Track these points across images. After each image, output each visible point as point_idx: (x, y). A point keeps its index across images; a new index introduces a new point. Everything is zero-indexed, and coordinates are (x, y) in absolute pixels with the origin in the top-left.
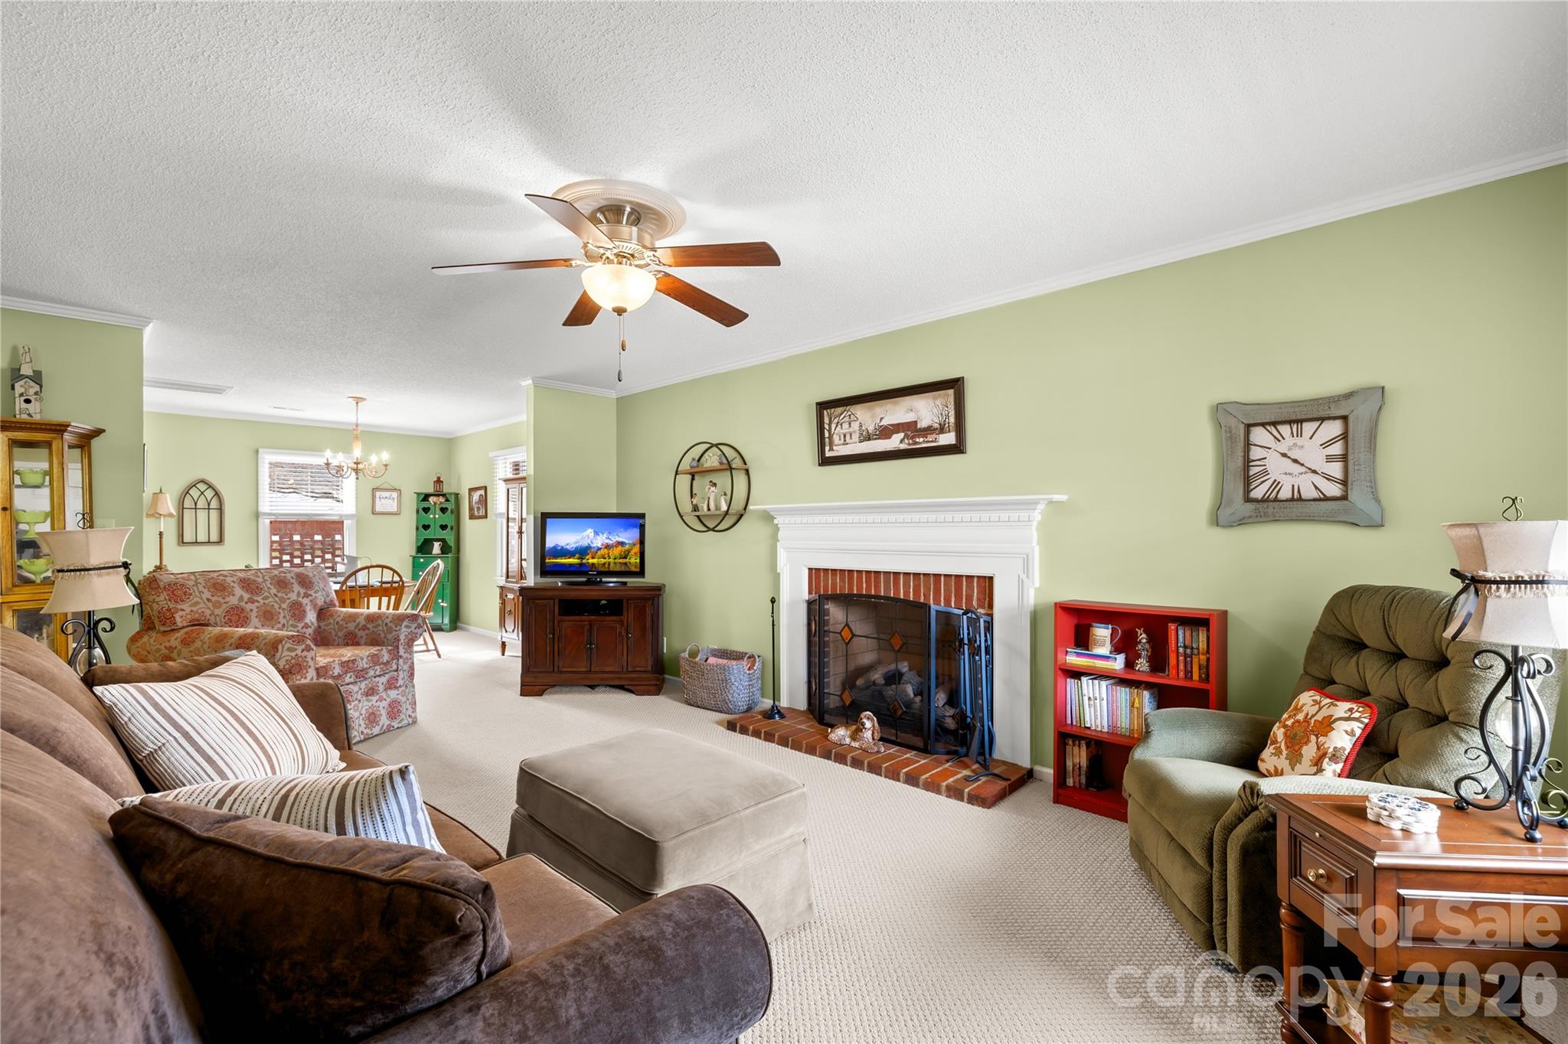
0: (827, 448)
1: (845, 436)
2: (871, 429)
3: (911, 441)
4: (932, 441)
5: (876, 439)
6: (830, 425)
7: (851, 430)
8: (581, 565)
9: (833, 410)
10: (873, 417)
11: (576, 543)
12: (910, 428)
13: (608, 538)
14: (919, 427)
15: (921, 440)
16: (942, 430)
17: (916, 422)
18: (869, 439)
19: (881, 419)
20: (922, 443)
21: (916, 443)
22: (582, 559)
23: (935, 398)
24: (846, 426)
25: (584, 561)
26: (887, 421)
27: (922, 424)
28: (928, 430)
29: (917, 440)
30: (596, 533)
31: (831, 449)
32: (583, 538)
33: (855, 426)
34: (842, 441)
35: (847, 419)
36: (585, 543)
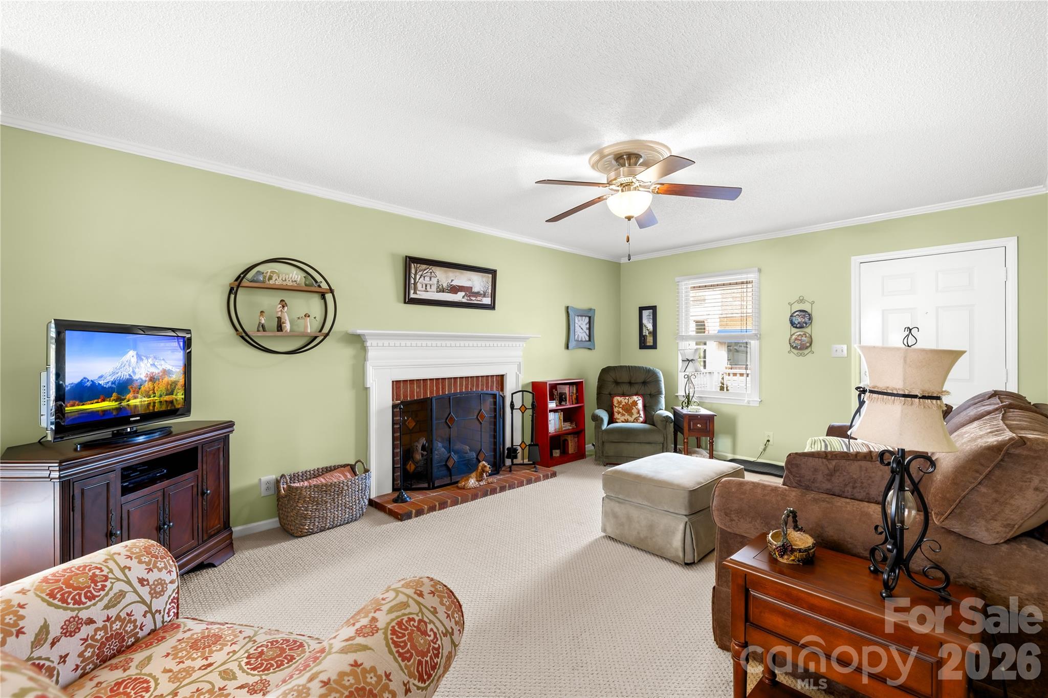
0: (412, 292)
1: (426, 286)
2: (445, 285)
3: (468, 298)
4: (479, 301)
5: (448, 292)
6: (415, 275)
7: (431, 282)
8: (119, 409)
9: (419, 265)
10: (447, 278)
11: (114, 373)
12: (468, 290)
13: (153, 365)
14: (473, 291)
15: (474, 299)
16: (484, 295)
17: (471, 288)
18: (443, 292)
19: (452, 281)
20: (474, 300)
21: (472, 300)
22: (119, 399)
23: (482, 277)
24: (427, 279)
25: (124, 403)
26: (456, 283)
27: (475, 290)
28: (477, 294)
29: (472, 298)
30: (139, 358)
31: (415, 293)
32: (123, 366)
33: (434, 281)
34: (424, 289)
35: (429, 274)
36: (124, 374)
